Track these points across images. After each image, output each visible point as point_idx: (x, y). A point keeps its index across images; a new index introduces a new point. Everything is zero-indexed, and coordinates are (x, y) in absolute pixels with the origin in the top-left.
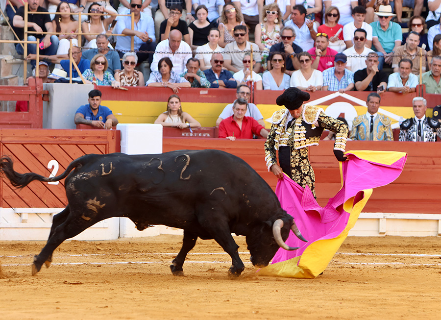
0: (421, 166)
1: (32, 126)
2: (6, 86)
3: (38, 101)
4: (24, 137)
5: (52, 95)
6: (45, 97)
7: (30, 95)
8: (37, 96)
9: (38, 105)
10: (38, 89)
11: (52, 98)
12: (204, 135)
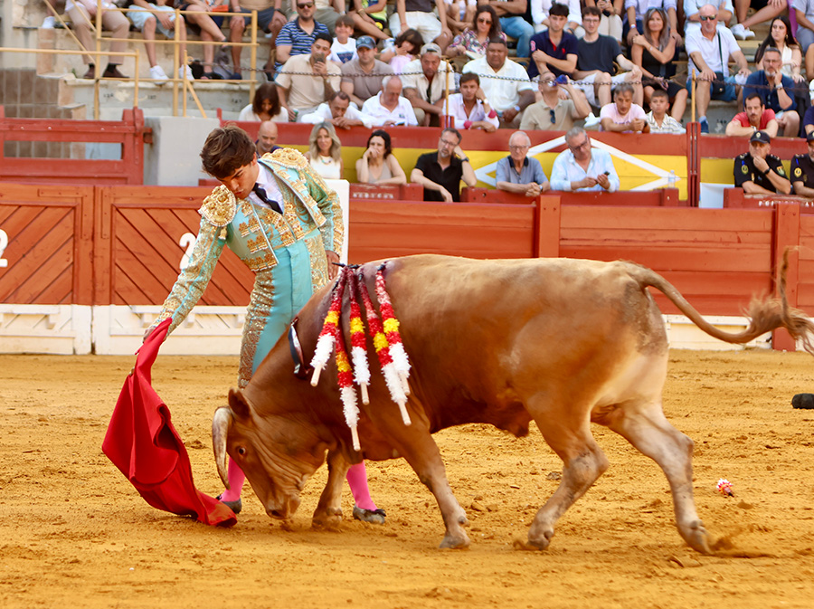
0: (721, 245)
1: (129, 181)
2: (69, 119)
3: (137, 143)
4: (147, 198)
5: (158, 134)
6: (148, 137)
7: (125, 134)
8: (135, 135)
9: (136, 149)
10: (138, 125)
11: (157, 139)
12: (386, 196)
